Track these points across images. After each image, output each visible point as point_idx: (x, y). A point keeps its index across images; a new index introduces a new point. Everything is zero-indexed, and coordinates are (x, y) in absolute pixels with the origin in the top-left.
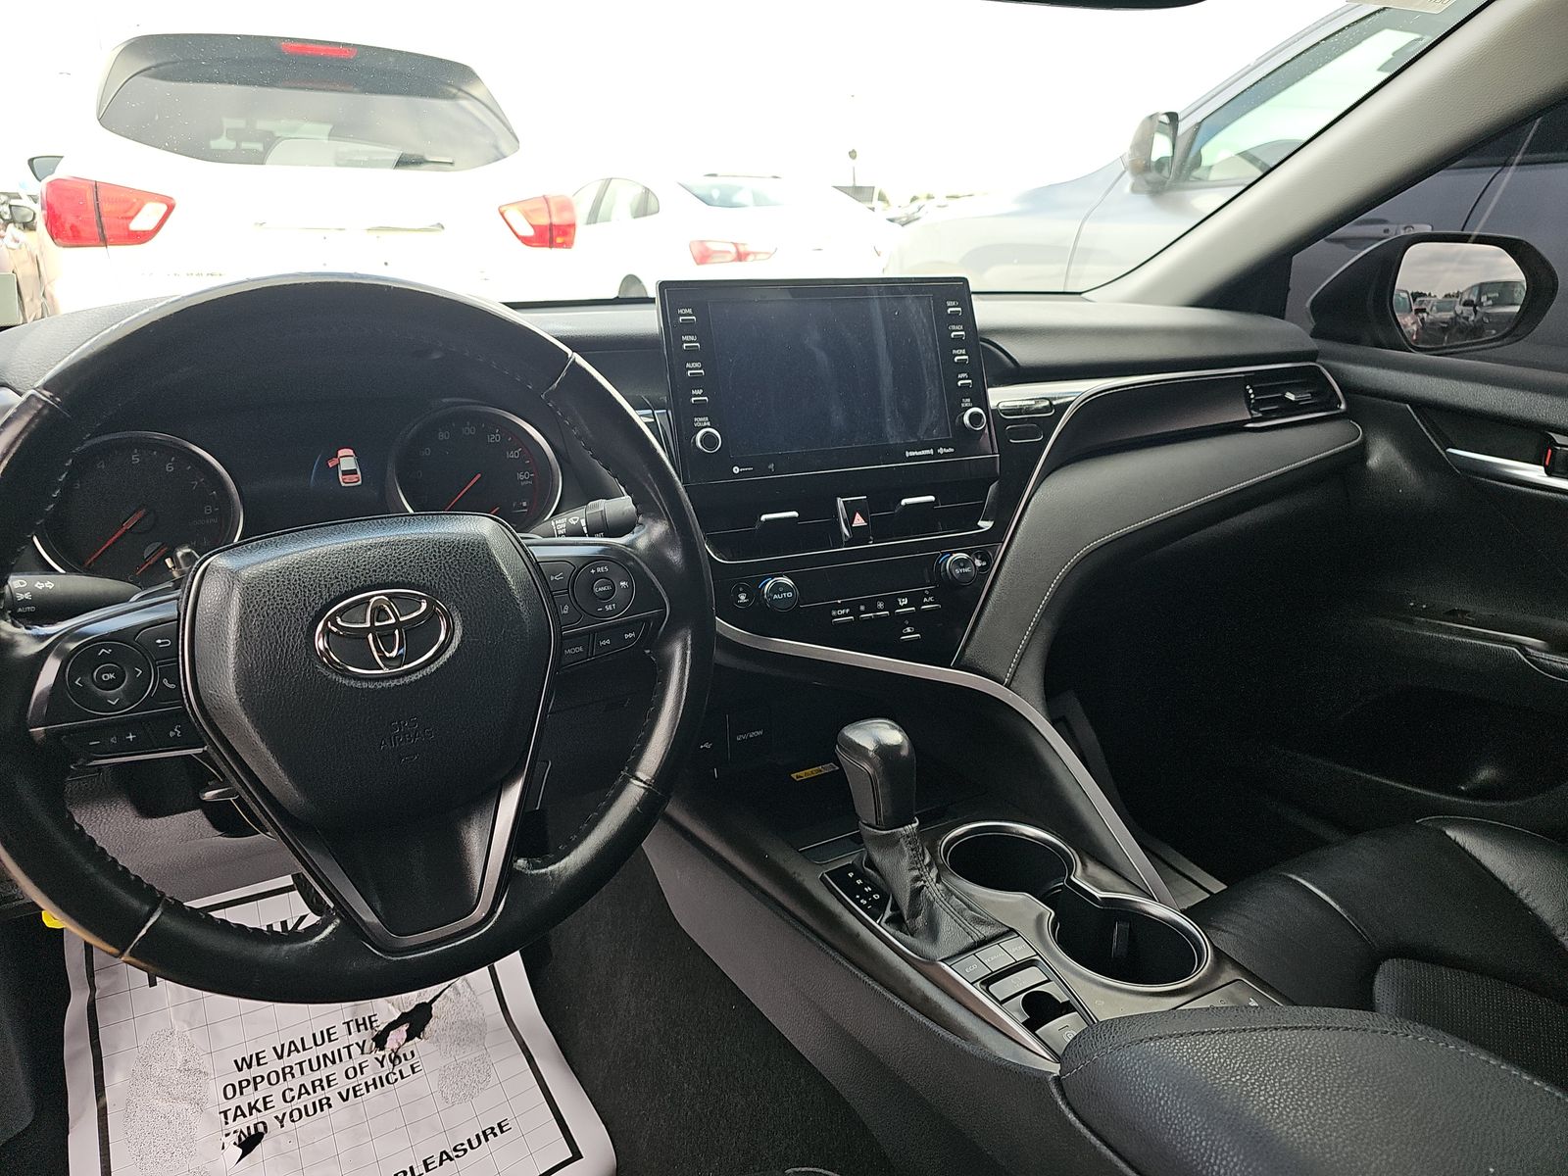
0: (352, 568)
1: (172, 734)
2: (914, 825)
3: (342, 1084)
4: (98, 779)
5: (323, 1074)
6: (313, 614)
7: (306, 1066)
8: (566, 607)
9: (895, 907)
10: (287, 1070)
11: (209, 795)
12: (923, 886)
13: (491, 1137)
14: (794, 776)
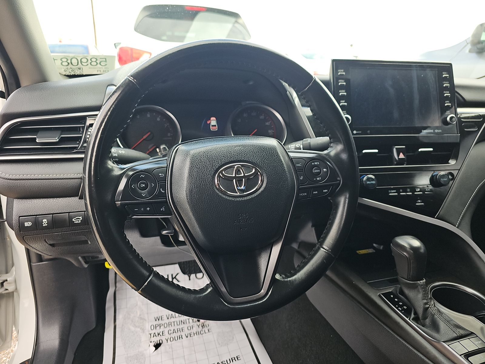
0: (229, 153)
1: (162, 210)
2: (423, 281)
3: (187, 332)
4: (130, 222)
5: (181, 327)
6: (215, 169)
7: (175, 323)
8: (302, 177)
9: (416, 313)
10: (170, 323)
11: (164, 232)
12: (428, 307)
13: (234, 361)
14: (358, 252)
